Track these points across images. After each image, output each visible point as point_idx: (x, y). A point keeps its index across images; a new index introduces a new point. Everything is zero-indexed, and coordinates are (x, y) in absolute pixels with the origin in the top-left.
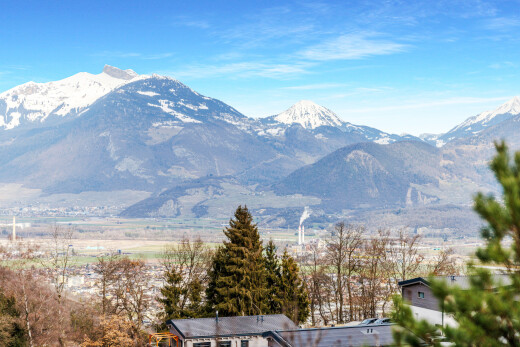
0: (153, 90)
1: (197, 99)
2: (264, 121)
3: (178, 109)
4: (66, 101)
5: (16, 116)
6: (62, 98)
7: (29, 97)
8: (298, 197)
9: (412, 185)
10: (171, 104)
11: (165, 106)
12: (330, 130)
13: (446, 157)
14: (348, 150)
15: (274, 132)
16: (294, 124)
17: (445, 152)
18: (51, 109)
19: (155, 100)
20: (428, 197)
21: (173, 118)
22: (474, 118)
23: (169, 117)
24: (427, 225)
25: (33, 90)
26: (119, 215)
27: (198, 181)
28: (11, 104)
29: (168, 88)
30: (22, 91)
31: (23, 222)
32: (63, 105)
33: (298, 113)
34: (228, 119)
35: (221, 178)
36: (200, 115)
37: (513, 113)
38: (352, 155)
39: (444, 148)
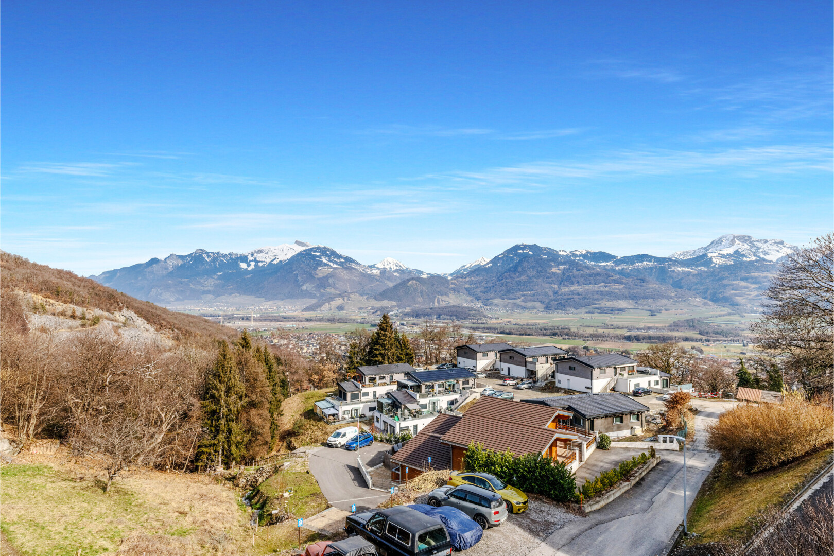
0: (319, 252)
1: (339, 257)
2: (370, 267)
3: (330, 261)
4: (277, 257)
5: (253, 264)
6: (275, 256)
7: (259, 255)
8: (386, 302)
9: (437, 296)
10: (327, 259)
11: (324, 260)
12: (401, 271)
13: (452, 283)
14: (409, 280)
15: (375, 272)
16: (384, 268)
17: (452, 281)
18: (270, 261)
19: (319, 257)
20: (445, 301)
21: (328, 265)
22: (464, 266)
23: (326, 265)
24: (444, 314)
25: (260, 251)
26: (302, 311)
27: (340, 294)
28: (250, 258)
29: (325, 251)
30: (256, 252)
31: (256, 314)
32: (276, 258)
33: (386, 264)
34: (354, 266)
35: (350, 293)
36: (341, 264)
37: (481, 264)
38: (410, 283)
39: (452, 279)
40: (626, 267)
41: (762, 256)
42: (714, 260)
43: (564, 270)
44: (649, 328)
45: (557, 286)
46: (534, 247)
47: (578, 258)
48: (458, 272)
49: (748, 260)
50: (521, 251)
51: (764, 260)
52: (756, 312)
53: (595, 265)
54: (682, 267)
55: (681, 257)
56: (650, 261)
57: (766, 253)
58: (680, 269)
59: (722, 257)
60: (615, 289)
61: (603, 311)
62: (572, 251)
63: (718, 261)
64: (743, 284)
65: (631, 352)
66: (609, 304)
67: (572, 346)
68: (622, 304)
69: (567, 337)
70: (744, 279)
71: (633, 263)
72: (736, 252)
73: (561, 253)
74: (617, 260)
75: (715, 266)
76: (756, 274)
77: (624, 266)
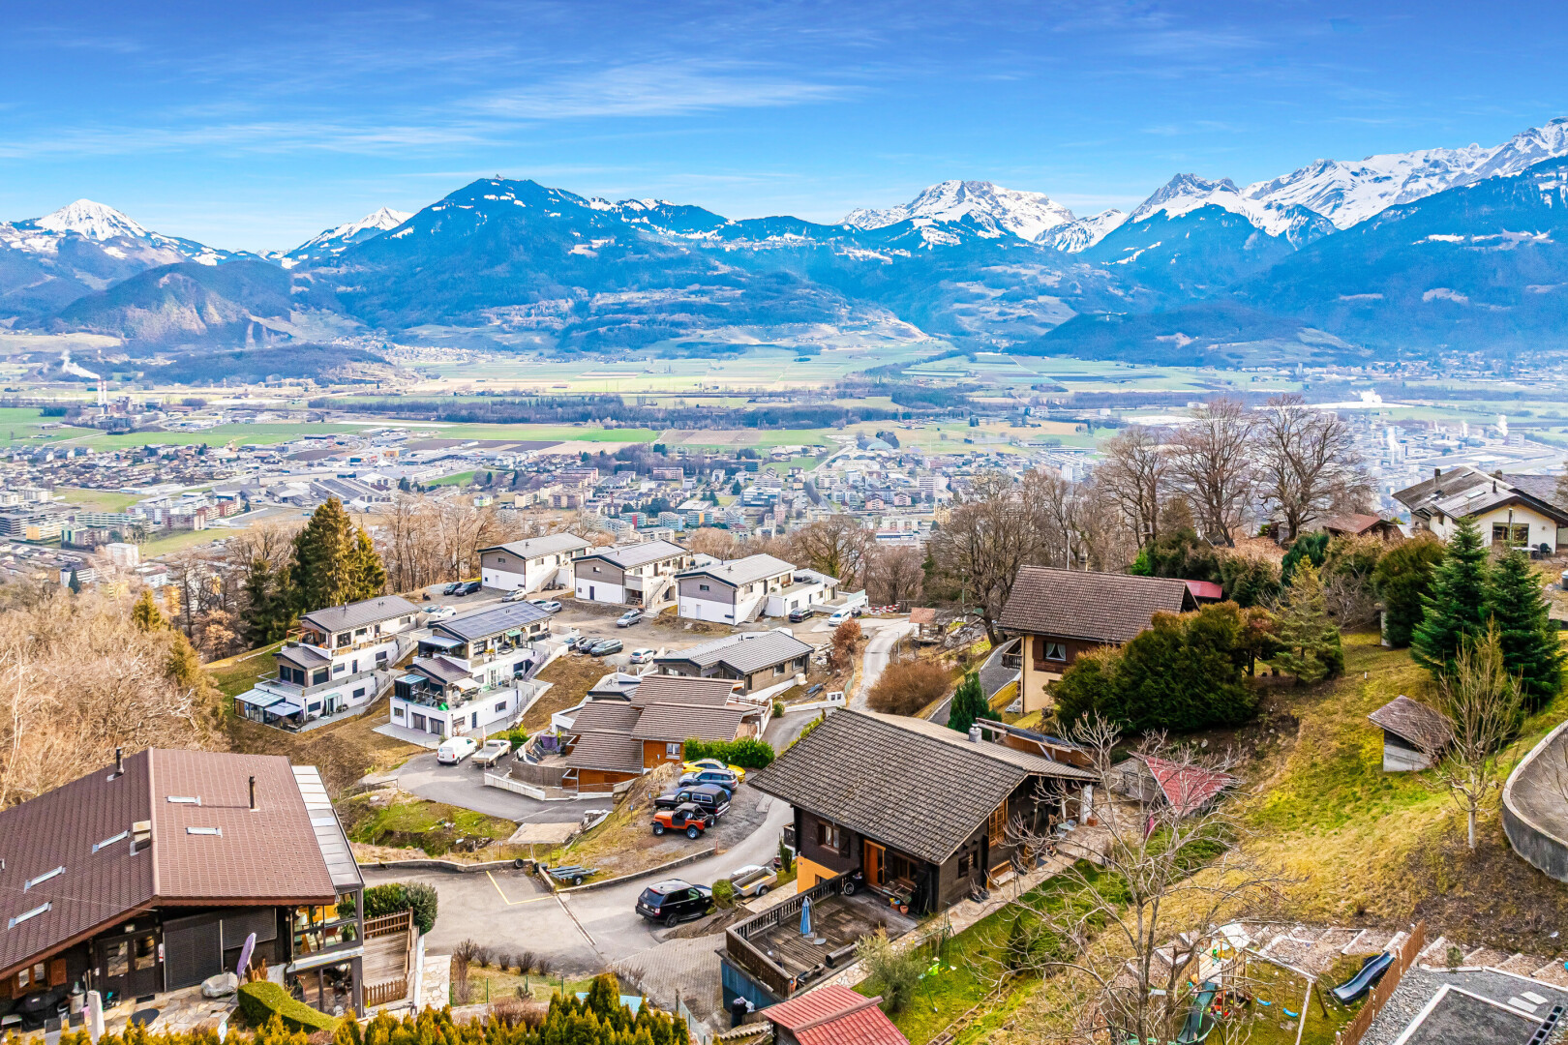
9: (254, 319)
12: (128, 243)
13: (297, 282)
14: (160, 272)
15: (37, 242)
16: (70, 233)
17: (297, 276)
22: (331, 231)
33: (74, 218)
37: (382, 228)
38: (165, 280)
39: (297, 269)
40: (747, 245)
41: (1010, 227)
42: (925, 235)
43: (604, 250)
44: (794, 392)
45: (586, 292)
46: (529, 190)
47: (637, 220)
48: (311, 248)
49: (986, 236)
50: (493, 197)
51: (1013, 236)
52: (995, 349)
53: (677, 239)
54: (865, 248)
55: (862, 225)
56: (798, 233)
57: (1018, 223)
58: (859, 253)
59: (939, 229)
60: (725, 300)
61: (695, 350)
62: (622, 202)
63: (932, 237)
64: (976, 288)
65: (758, 452)
66: (709, 335)
67: (628, 445)
68: (738, 336)
69: (614, 423)
70: (976, 278)
71: (763, 236)
72: (967, 218)
73: (596, 206)
74: (728, 227)
75: (926, 247)
76: (999, 269)
77: (742, 243)
